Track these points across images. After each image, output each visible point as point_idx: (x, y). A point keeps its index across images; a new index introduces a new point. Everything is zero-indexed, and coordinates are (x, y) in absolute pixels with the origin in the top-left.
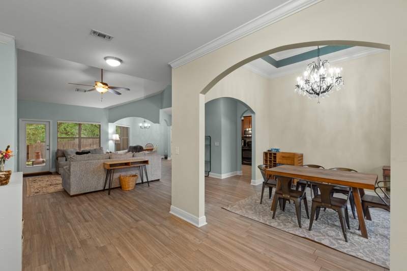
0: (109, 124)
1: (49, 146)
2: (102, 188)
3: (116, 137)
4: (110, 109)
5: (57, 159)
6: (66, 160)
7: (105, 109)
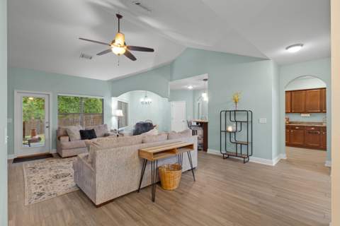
0: (113, 98)
1: (49, 123)
2: (136, 188)
3: (120, 113)
4: (114, 82)
5: (59, 138)
6: (70, 140)
7: (108, 81)
